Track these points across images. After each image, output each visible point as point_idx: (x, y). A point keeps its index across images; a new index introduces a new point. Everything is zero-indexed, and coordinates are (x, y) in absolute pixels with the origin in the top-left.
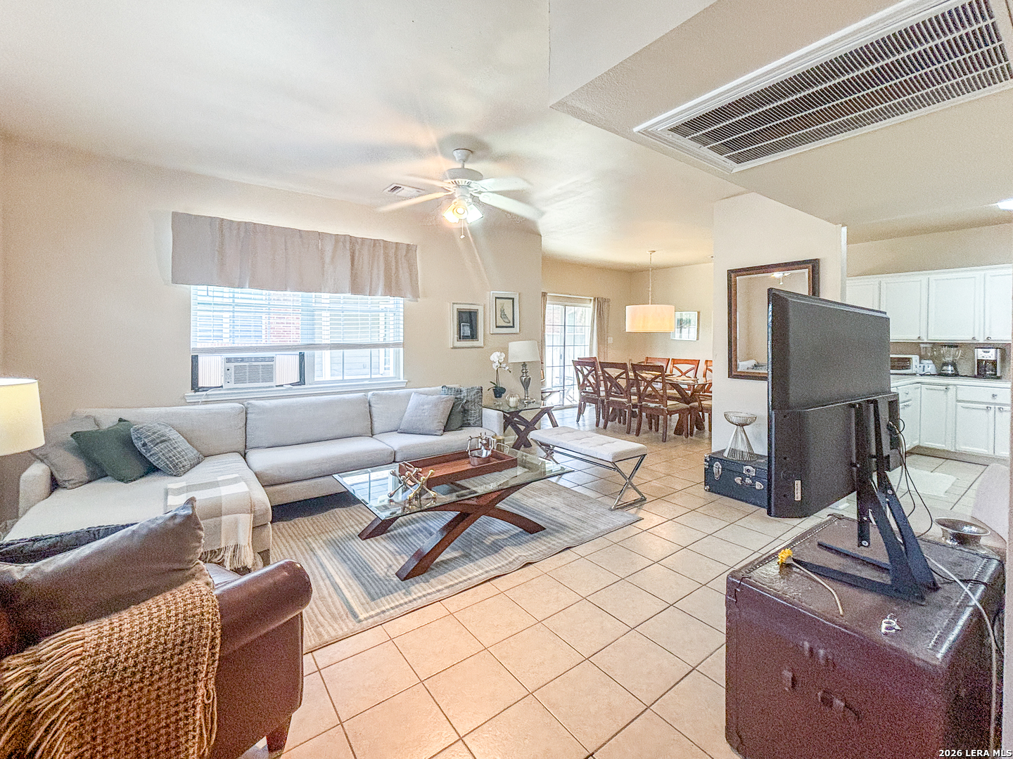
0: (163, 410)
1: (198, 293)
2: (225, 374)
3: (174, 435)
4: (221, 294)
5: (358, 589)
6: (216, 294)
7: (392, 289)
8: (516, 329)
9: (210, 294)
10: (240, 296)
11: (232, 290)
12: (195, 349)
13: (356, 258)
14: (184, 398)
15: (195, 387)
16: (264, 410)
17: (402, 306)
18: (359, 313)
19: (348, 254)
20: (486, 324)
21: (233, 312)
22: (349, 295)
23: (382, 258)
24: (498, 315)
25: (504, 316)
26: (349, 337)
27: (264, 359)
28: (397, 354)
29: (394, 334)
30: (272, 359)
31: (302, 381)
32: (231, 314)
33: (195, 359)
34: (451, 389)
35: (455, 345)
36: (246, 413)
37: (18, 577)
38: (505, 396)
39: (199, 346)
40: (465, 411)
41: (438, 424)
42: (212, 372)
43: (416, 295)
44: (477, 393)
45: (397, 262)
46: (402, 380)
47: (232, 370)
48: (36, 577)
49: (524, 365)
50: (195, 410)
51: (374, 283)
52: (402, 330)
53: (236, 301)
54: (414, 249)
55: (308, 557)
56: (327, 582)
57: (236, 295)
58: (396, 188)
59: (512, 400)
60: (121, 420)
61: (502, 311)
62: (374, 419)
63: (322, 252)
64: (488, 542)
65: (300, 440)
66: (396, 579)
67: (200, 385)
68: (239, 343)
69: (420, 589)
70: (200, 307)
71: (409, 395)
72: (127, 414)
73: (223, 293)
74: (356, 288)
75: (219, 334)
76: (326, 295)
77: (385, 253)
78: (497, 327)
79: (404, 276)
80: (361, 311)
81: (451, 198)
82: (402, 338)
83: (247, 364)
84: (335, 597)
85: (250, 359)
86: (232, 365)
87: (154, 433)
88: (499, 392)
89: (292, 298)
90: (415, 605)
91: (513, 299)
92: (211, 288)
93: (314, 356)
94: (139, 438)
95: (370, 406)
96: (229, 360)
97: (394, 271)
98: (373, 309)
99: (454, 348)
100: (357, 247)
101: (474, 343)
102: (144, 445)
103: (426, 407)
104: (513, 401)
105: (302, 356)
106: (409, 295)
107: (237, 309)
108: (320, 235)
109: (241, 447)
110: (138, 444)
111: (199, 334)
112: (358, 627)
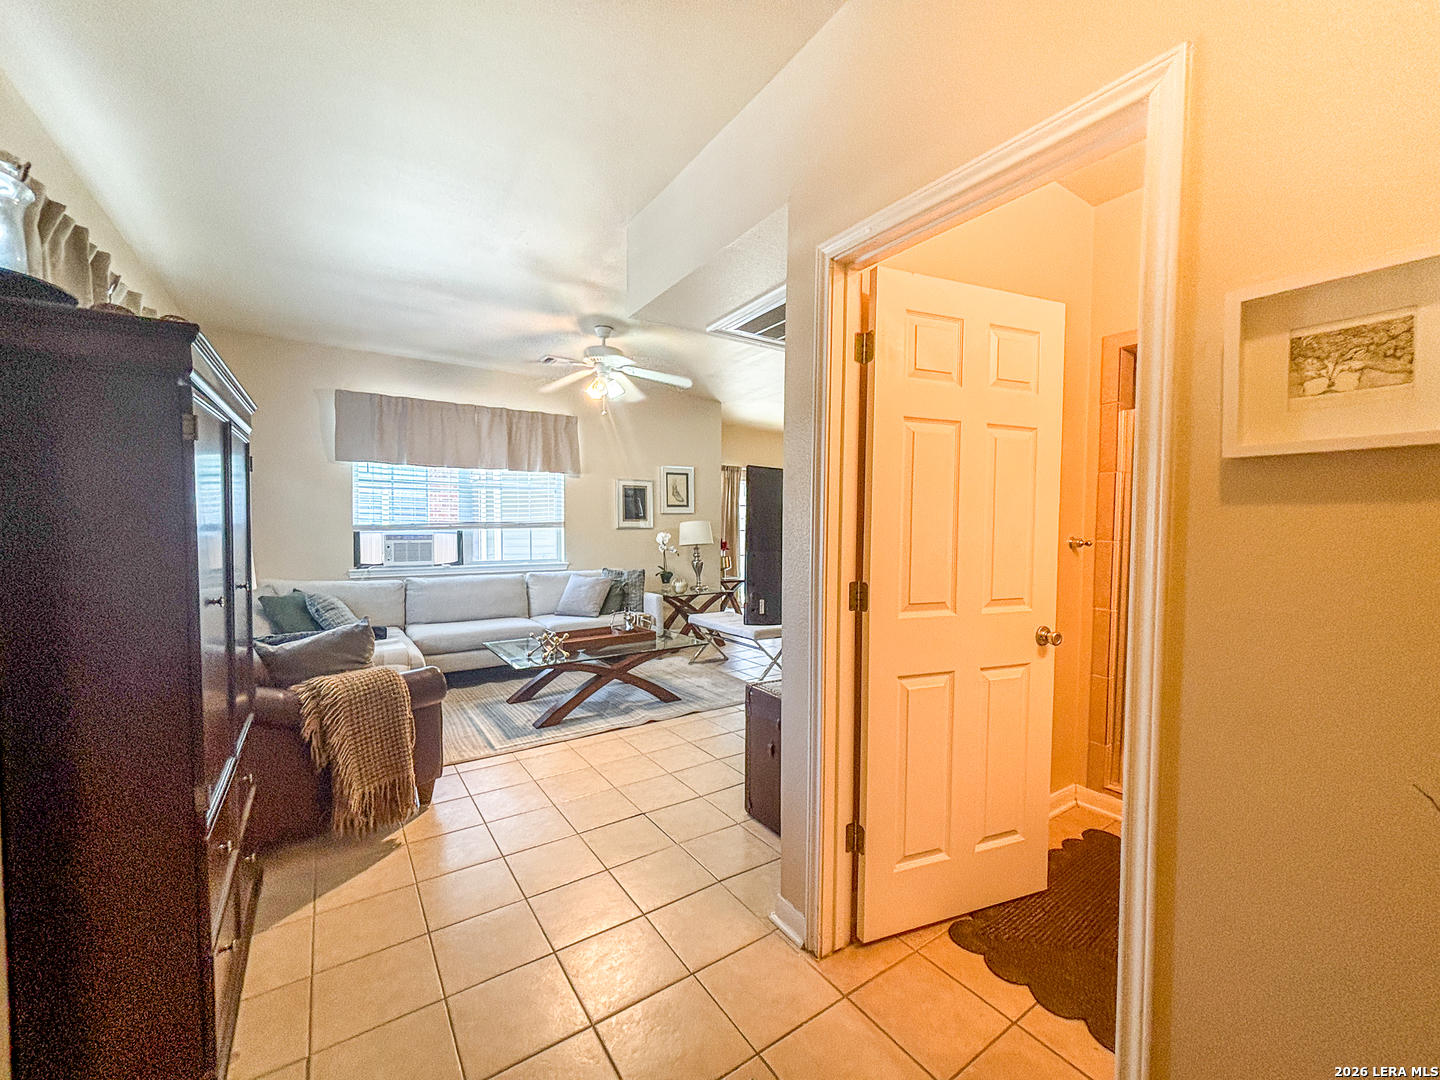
0: (331, 583)
1: (358, 468)
2: (386, 551)
3: (340, 604)
4: (379, 471)
5: (498, 732)
6: (376, 470)
7: (551, 464)
8: (691, 509)
9: (370, 470)
10: (400, 472)
11: (390, 466)
12: (357, 527)
13: (513, 433)
14: (348, 573)
15: (357, 563)
16: (423, 588)
17: (563, 483)
18: (518, 490)
19: (505, 428)
20: (655, 503)
21: (392, 488)
22: (506, 471)
23: (540, 431)
24: (670, 493)
25: (676, 493)
26: (508, 516)
27: (423, 537)
28: (559, 533)
29: (556, 513)
30: (430, 537)
31: (460, 562)
32: (390, 491)
33: (357, 536)
34: (612, 571)
35: (621, 525)
36: (406, 590)
37: (272, 650)
38: (672, 581)
39: (360, 523)
40: (624, 595)
41: (593, 606)
42: (373, 549)
43: (577, 471)
44: (639, 575)
45: (556, 436)
46: (563, 562)
47: (392, 548)
48: (280, 652)
49: (696, 547)
50: (359, 584)
51: (532, 459)
52: (563, 509)
53: (395, 477)
54: (574, 420)
55: (459, 715)
56: (474, 729)
57: (395, 472)
58: (549, 360)
59: (677, 584)
60: (295, 590)
61: (675, 488)
62: (532, 601)
63: (479, 426)
64: (622, 707)
65: (457, 617)
66: (532, 728)
67: (362, 562)
68: (399, 520)
69: (549, 734)
70: (361, 484)
71: (567, 578)
72: (301, 585)
73: (382, 469)
74: (514, 464)
75: (378, 511)
76: (483, 471)
77: (543, 426)
78: (668, 506)
79: (564, 451)
80: (520, 488)
81: (594, 375)
82: (563, 517)
83: (406, 541)
84: (478, 737)
85: (409, 537)
86: (391, 543)
87: (325, 601)
88: (666, 577)
89: (450, 475)
90: (543, 742)
91: (687, 475)
92: (371, 464)
93: (472, 535)
94: (312, 605)
95: (528, 587)
96: (389, 537)
97: (553, 445)
98: (533, 486)
99: (619, 529)
100: (515, 420)
101: (641, 524)
102: (317, 611)
103: (583, 588)
104: (679, 586)
105: (460, 535)
106: (569, 471)
107: (395, 485)
108: (476, 409)
109: (401, 623)
110: (312, 610)
111: (360, 511)
112: (493, 753)
